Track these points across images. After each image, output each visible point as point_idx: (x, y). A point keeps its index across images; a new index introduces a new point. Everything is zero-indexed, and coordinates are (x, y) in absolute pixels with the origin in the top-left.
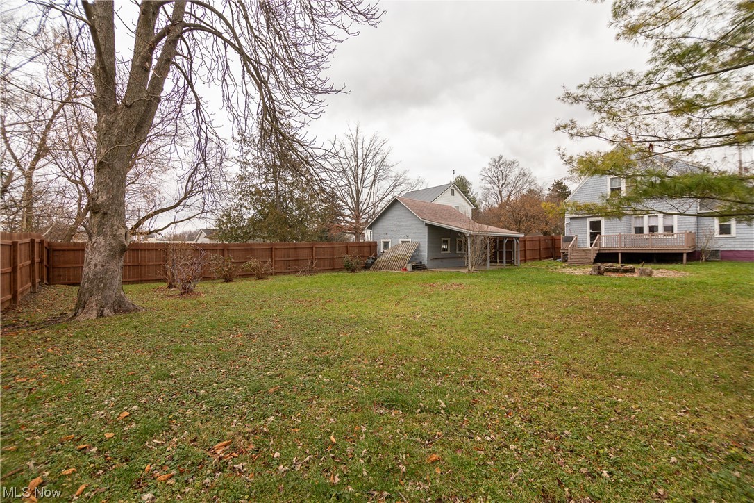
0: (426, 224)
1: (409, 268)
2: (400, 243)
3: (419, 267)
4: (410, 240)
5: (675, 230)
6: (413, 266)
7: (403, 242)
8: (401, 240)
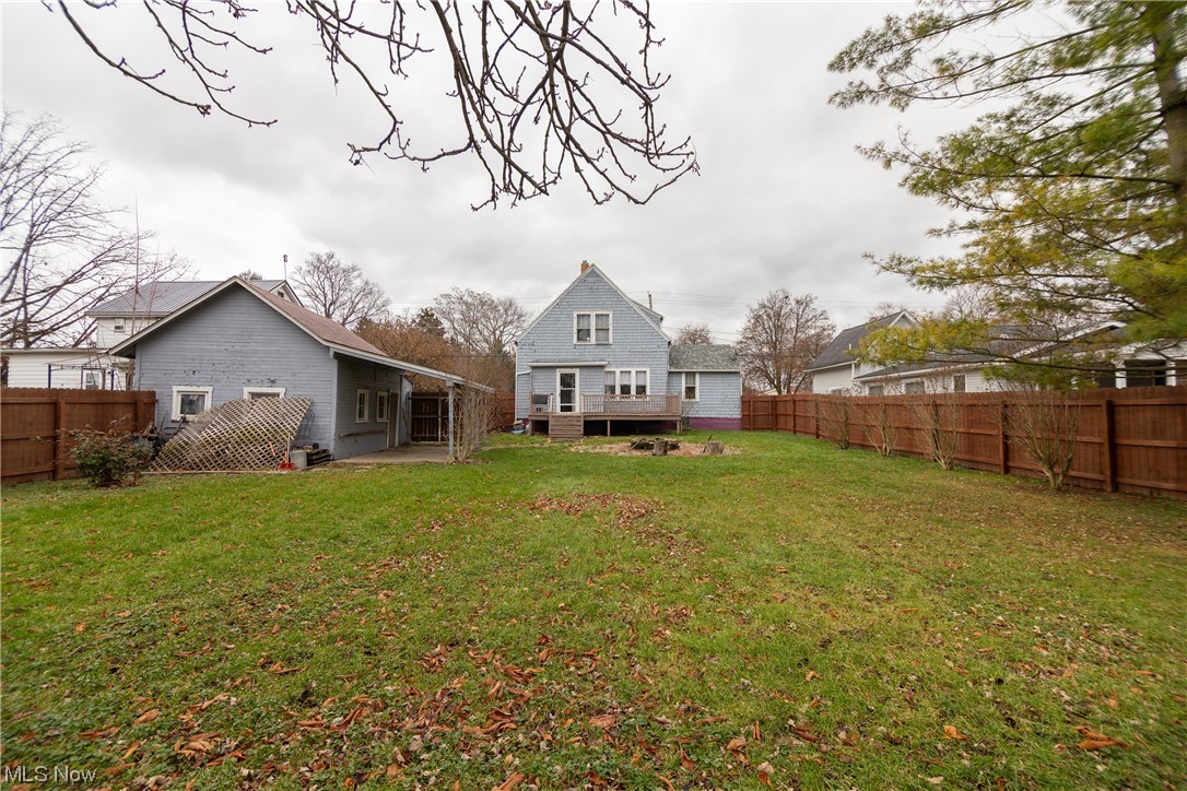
0: (338, 356)
1: (299, 459)
2: (246, 396)
3: (317, 458)
4: (281, 391)
5: (648, 392)
6: (308, 454)
7: (254, 395)
8: (247, 390)
